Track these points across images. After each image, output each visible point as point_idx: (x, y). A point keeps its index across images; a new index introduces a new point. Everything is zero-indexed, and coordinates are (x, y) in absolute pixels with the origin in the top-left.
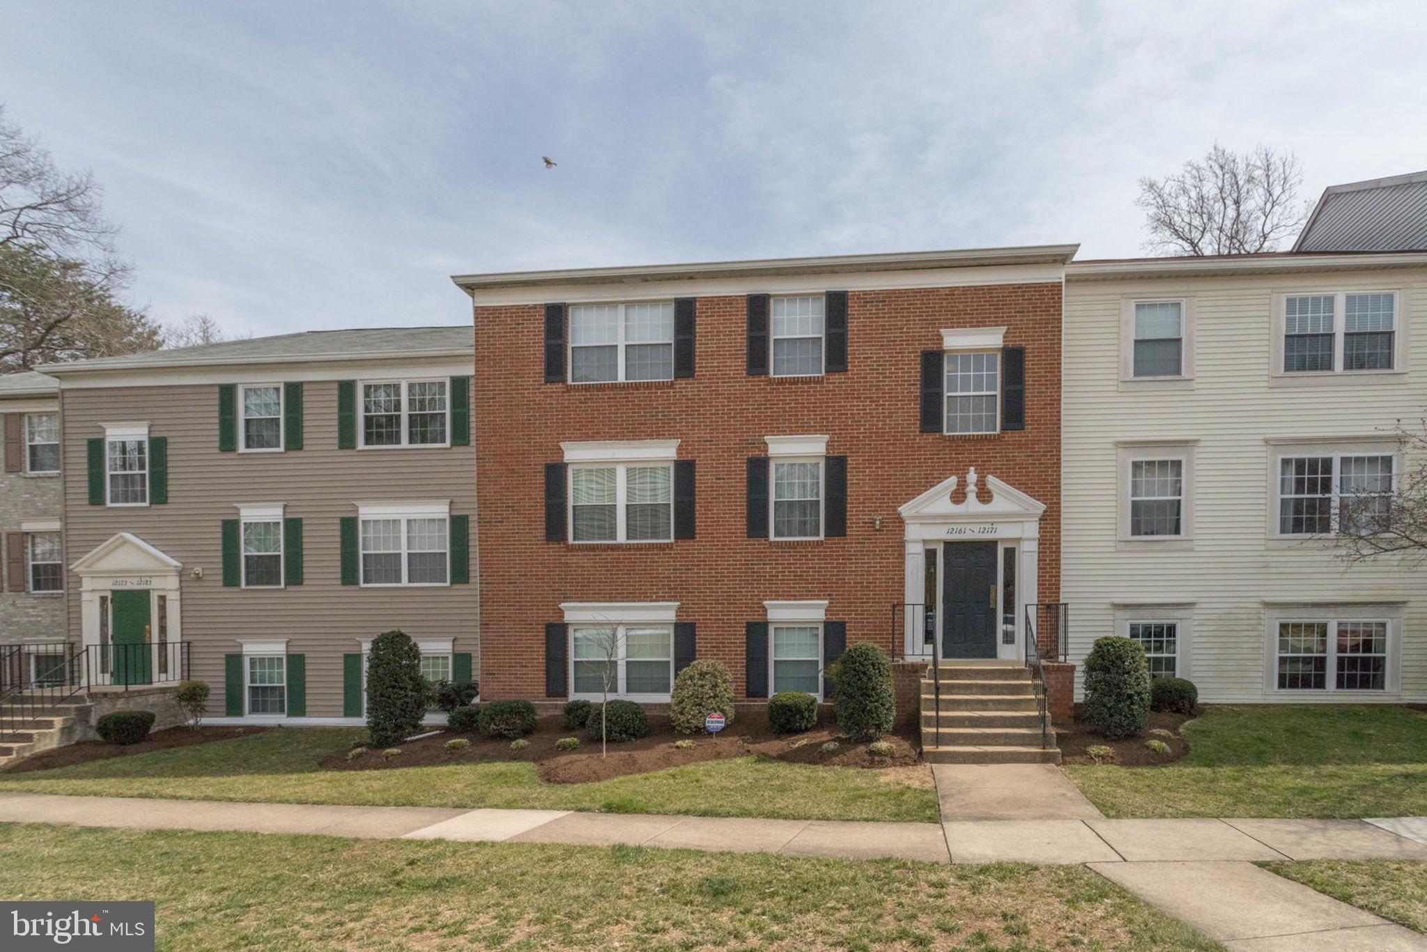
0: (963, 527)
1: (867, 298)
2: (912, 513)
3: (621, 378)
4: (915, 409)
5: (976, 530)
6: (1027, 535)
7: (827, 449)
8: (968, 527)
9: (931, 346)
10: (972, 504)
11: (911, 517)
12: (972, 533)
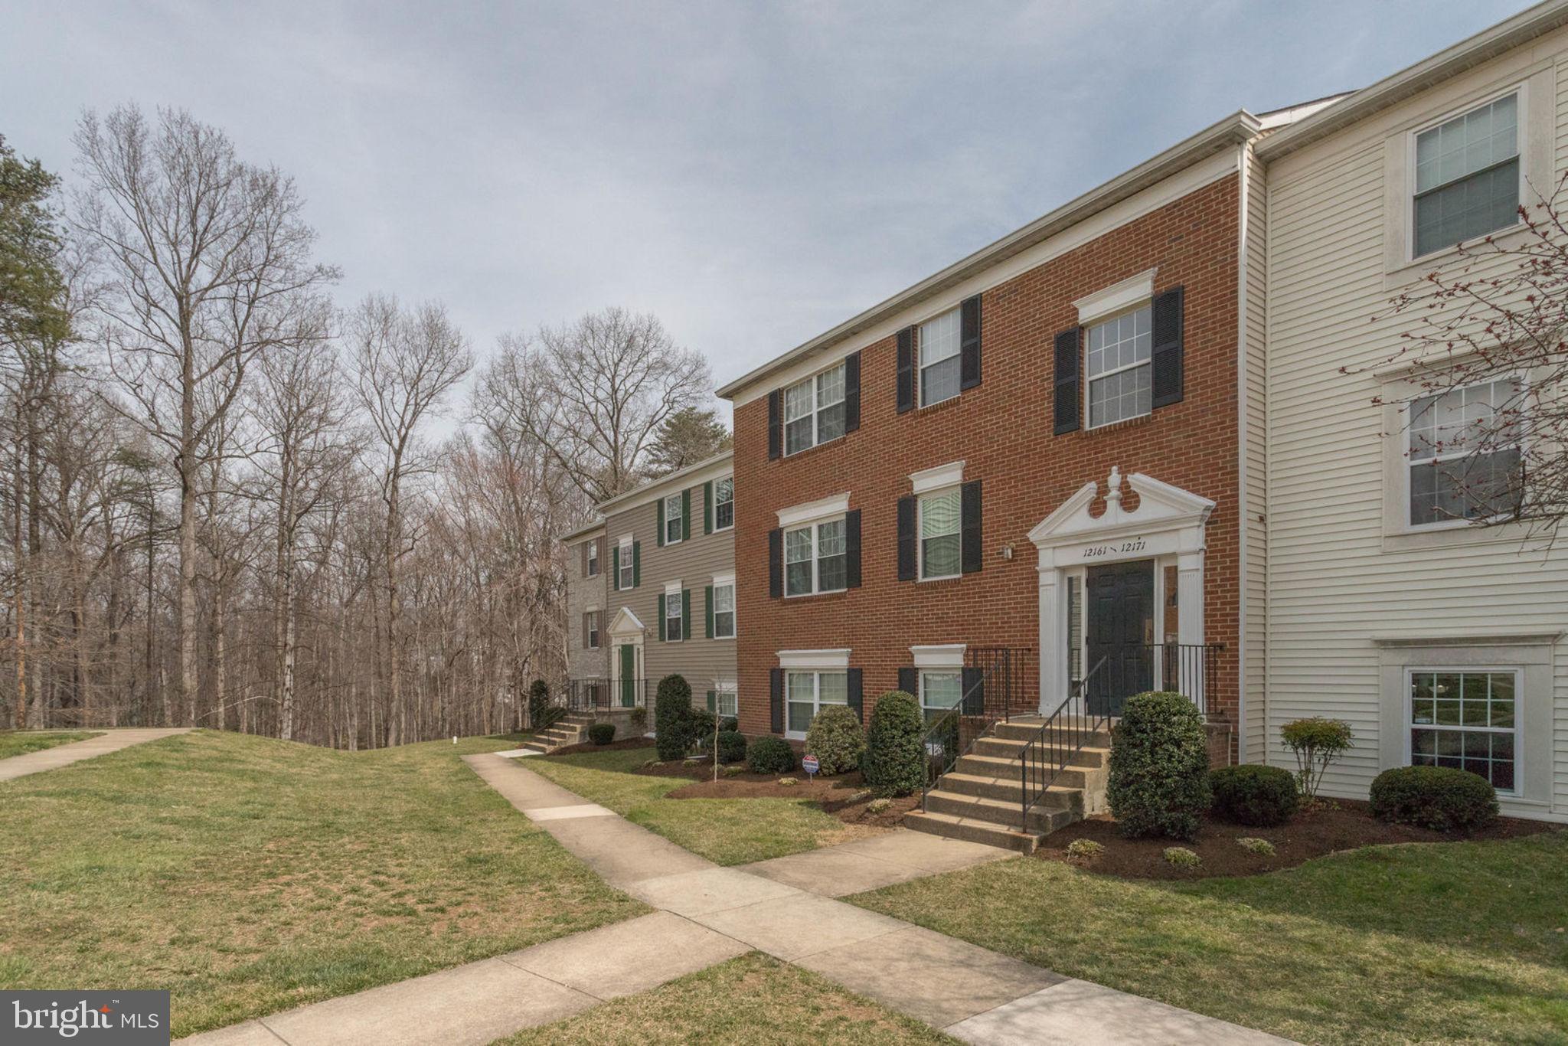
0: (1102, 546)
1: (999, 294)
2: (1044, 535)
3: (815, 444)
4: (1048, 408)
5: (1119, 549)
6: (1185, 548)
7: (964, 476)
8: (1109, 545)
9: (1064, 326)
10: (1114, 514)
11: (1042, 542)
12: (1115, 553)
